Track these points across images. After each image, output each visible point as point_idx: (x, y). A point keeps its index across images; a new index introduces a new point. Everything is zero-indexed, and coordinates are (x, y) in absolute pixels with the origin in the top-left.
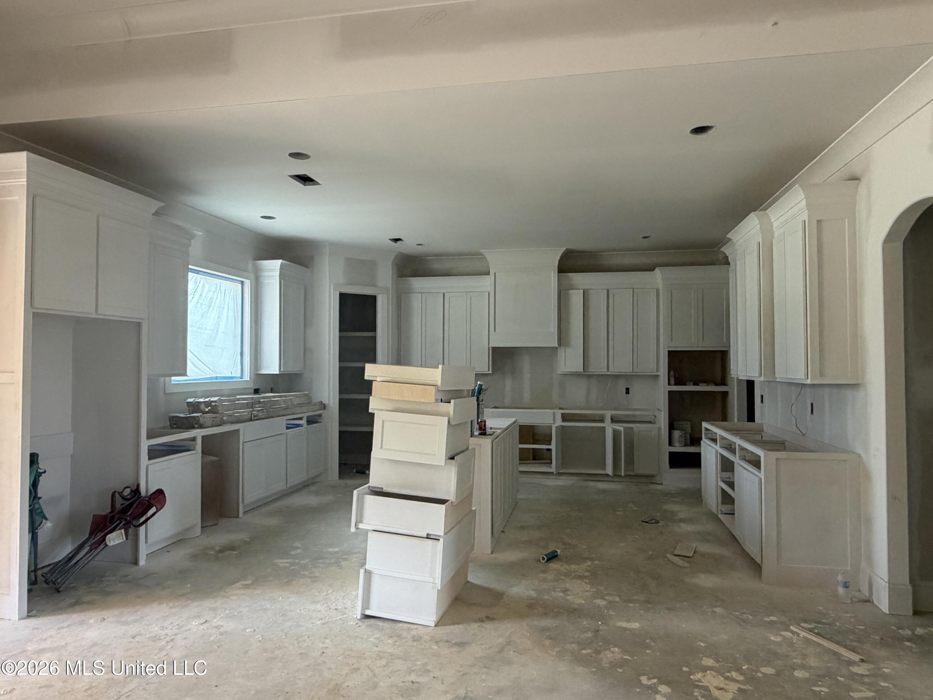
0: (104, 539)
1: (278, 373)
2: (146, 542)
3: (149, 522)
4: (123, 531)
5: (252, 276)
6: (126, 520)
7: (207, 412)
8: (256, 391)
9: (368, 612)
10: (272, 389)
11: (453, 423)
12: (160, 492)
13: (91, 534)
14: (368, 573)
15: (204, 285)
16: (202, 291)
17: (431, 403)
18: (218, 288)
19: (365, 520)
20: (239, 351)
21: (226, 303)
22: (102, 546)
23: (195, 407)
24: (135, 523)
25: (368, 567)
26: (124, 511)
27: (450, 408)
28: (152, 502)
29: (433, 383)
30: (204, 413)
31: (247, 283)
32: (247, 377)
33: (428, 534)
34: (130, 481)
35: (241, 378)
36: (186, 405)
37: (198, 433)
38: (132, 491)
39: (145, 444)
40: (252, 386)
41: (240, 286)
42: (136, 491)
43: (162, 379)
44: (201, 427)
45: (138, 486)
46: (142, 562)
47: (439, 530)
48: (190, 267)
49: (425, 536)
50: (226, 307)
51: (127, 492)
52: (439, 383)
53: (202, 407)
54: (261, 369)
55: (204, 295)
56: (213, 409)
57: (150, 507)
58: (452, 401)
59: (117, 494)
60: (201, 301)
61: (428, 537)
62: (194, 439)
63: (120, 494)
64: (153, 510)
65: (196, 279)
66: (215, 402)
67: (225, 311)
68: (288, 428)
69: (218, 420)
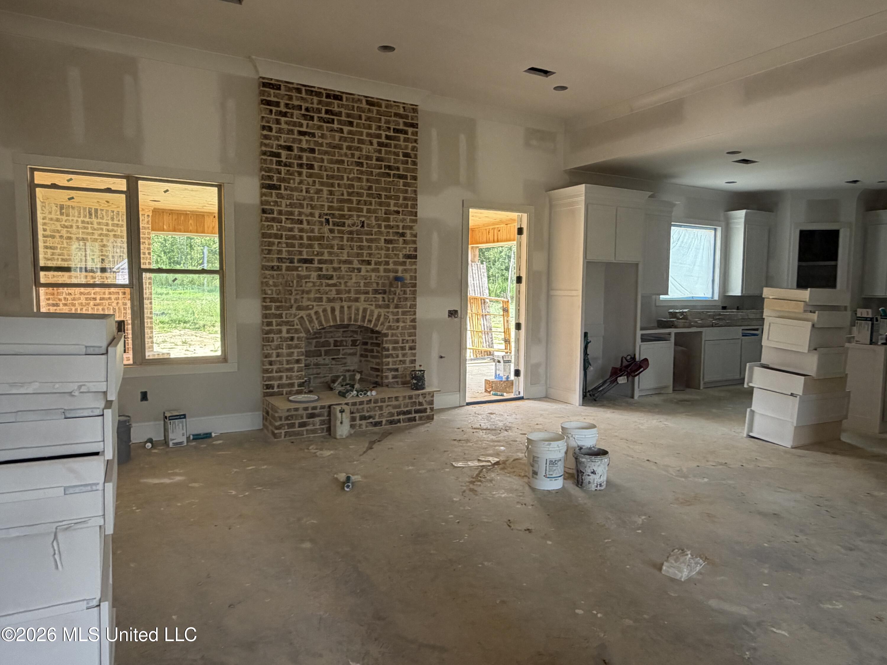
0: (617, 378)
1: (740, 294)
2: (639, 388)
3: (641, 374)
4: (626, 377)
5: (723, 224)
6: (627, 371)
7: (681, 319)
8: (724, 308)
9: (751, 434)
10: (738, 307)
11: (816, 326)
12: (646, 360)
13: (610, 376)
14: (753, 412)
15: (685, 235)
16: (684, 238)
17: (800, 313)
18: (696, 235)
19: (754, 382)
20: (711, 278)
21: (702, 244)
22: (615, 384)
23: (673, 315)
24: (633, 374)
25: (752, 408)
26: (627, 367)
27: (815, 316)
28: (642, 365)
29: (804, 300)
30: (679, 319)
31: (719, 229)
32: (716, 297)
33: (792, 394)
34: (631, 353)
35: (712, 298)
36: (668, 314)
37: (673, 331)
38: (631, 358)
39: (639, 333)
40: (720, 304)
41: (713, 232)
42: (634, 358)
43: (654, 297)
44: (676, 327)
45: (635, 355)
46: (636, 397)
47: (799, 391)
48: (672, 223)
49: (790, 394)
50: (702, 247)
51: (629, 358)
52: (807, 300)
53: (678, 315)
54: (728, 292)
55: (685, 241)
56: (685, 316)
57: (641, 367)
58: (817, 312)
59: (624, 359)
60: (683, 245)
61: (792, 395)
62: (669, 334)
63: (625, 358)
64: (642, 369)
65: (679, 232)
66: (685, 312)
67: (701, 251)
68: (743, 336)
69: (687, 324)
